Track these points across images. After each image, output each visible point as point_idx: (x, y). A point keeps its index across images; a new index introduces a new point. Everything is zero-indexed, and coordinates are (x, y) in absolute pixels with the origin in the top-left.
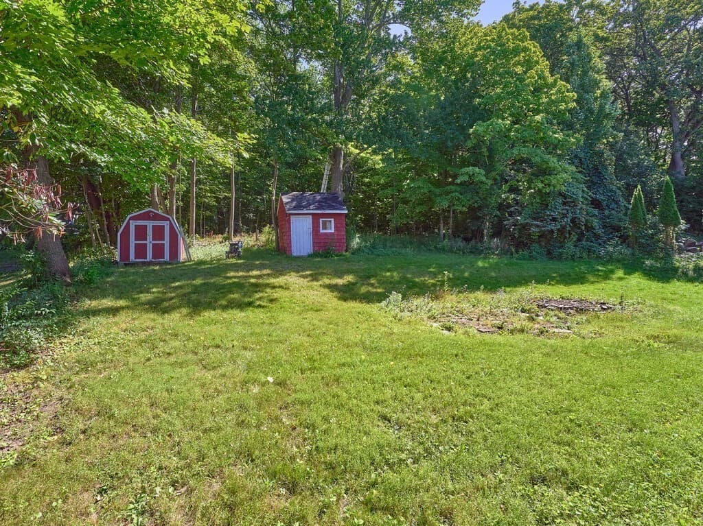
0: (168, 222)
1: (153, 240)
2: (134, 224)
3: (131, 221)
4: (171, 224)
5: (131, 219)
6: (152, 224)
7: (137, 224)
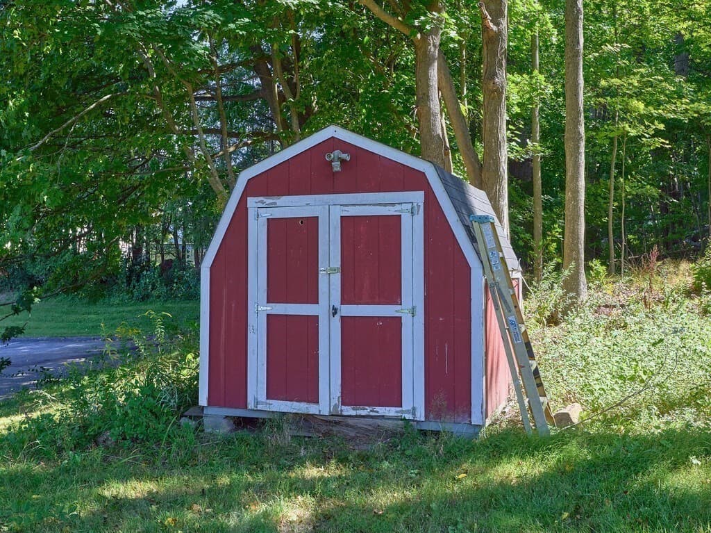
0: (418, 197)
1: (345, 300)
2: (266, 214)
3: (252, 202)
4: (431, 203)
5: (254, 188)
6: (337, 213)
7: (278, 214)
